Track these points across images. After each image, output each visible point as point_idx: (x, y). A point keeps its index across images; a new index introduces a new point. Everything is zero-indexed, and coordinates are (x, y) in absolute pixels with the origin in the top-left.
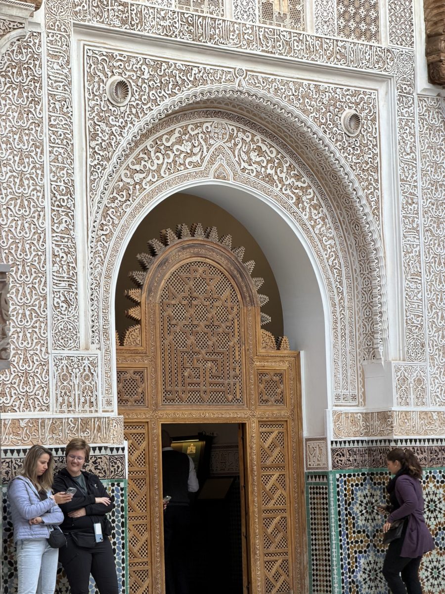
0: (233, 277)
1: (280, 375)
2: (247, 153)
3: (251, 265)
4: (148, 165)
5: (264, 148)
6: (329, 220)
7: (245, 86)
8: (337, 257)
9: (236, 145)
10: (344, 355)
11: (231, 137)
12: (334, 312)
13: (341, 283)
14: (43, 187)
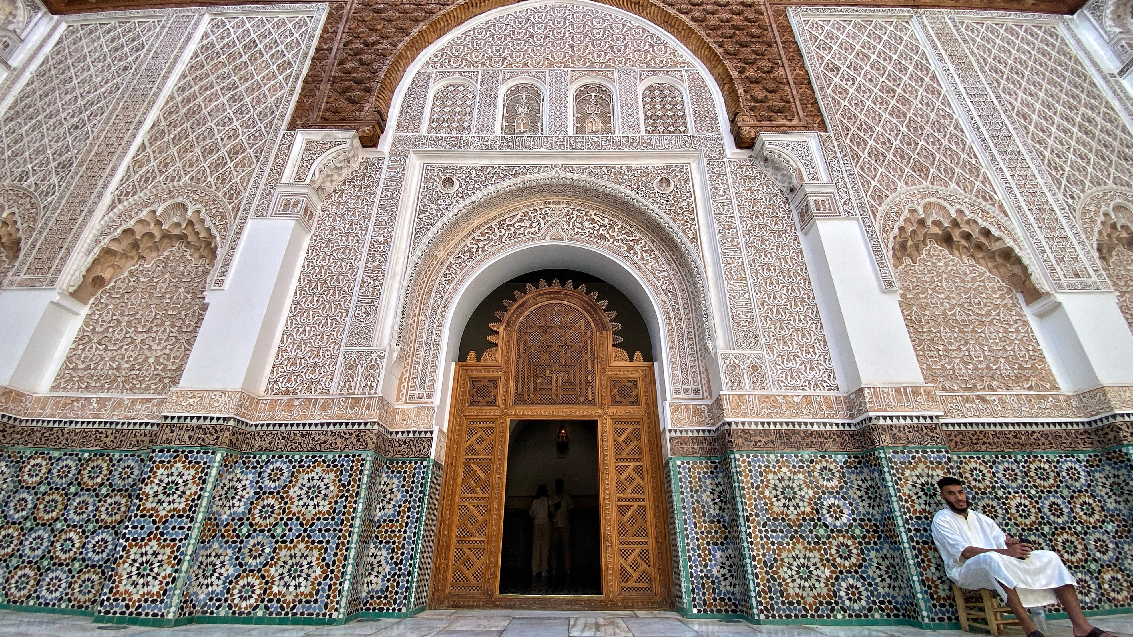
0: (587, 311)
1: (635, 382)
2: (581, 223)
3: (605, 303)
4: (492, 236)
5: (596, 219)
6: (662, 259)
7: (562, 174)
8: (671, 283)
9: (570, 219)
10: (683, 356)
11: (566, 215)
12: (669, 324)
13: (676, 302)
14: (364, 241)
